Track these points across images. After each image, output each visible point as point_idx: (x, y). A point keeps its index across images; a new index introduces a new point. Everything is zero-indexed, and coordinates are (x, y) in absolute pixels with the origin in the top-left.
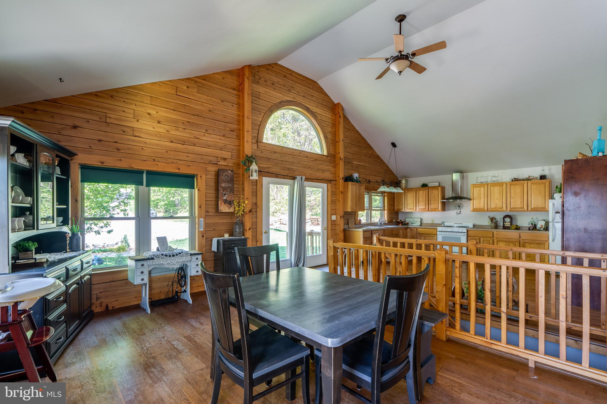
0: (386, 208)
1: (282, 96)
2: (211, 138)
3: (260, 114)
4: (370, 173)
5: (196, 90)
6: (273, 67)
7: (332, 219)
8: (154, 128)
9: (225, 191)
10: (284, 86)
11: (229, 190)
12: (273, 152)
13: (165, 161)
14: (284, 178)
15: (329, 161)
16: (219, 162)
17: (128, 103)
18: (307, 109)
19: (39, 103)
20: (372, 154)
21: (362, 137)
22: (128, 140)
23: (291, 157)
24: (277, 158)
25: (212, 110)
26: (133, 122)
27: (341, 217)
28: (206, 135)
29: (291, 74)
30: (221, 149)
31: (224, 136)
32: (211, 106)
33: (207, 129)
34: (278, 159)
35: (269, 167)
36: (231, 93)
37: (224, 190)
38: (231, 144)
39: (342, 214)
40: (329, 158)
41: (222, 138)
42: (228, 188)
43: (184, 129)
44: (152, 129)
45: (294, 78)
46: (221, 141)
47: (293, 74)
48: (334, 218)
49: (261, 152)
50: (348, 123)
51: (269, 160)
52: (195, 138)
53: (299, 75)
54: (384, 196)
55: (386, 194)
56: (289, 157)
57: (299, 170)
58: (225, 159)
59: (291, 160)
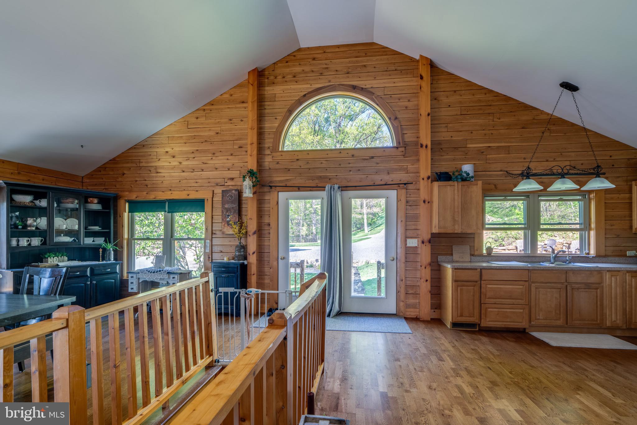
0: (593, 226)
1: (309, 86)
2: (219, 160)
3: (276, 119)
4: (525, 159)
5: (204, 118)
6: (294, 56)
7: (408, 245)
8: (170, 163)
9: (229, 212)
10: (313, 71)
11: (233, 211)
12: (296, 160)
13: (178, 190)
14: (311, 190)
15: (402, 153)
16: (226, 182)
17: (153, 147)
18: (354, 88)
19: (107, 163)
20: (534, 119)
21: (497, 95)
22: (153, 177)
23: (324, 162)
24: (300, 166)
25: (220, 131)
26: (156, 162)
27: (423, 242)
28: (214, 158)
29: (324, 52)
30: (229, 169)
31: (232, 155)
32: (219, 128)
33: (215, 152)
34: (302, 167)
35: (287, 180)
36: (240, 108)
37: (227, 212)
38: (240, 162)
39: (427, 237)
40: (401, 149)
41: (230, 157)
42: (232, 209)
43: (194, 158)
44: (169, 164)
45: (330, 55)
46: (228, 161)
47: (327, 51)
48: (412, 243)
49: (278, 163)
50: (451, 81)
51: (289, 170)
52: (204, 163)
53: (338, 47)
54: (590, 199)
55: (592, 196)
56: (321, 162)
57: (337, 177)
58: (232, 179)
59: (323, 166)
